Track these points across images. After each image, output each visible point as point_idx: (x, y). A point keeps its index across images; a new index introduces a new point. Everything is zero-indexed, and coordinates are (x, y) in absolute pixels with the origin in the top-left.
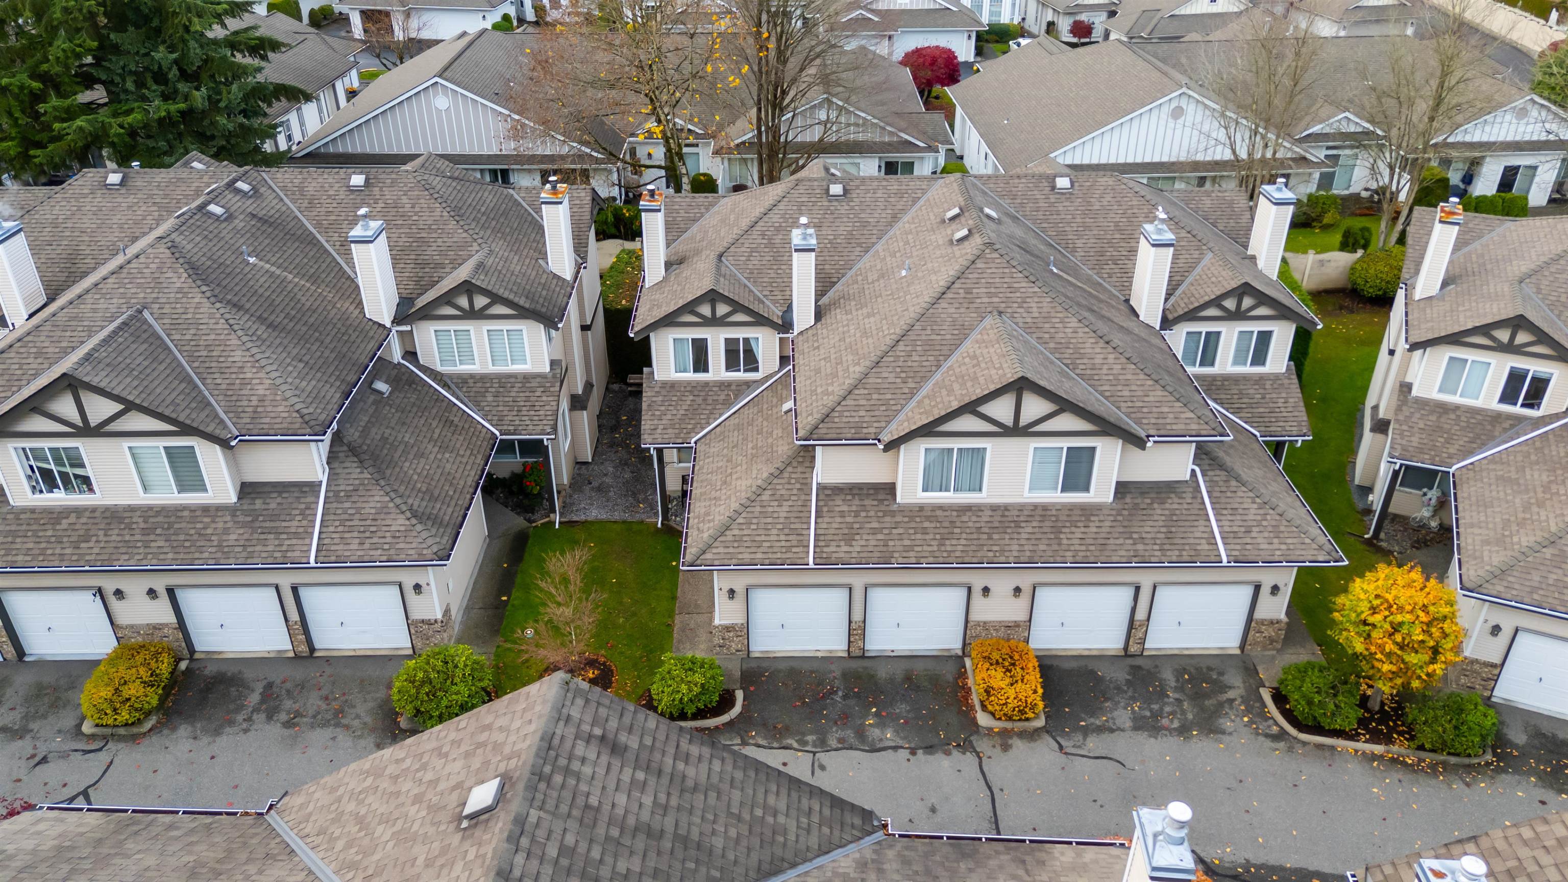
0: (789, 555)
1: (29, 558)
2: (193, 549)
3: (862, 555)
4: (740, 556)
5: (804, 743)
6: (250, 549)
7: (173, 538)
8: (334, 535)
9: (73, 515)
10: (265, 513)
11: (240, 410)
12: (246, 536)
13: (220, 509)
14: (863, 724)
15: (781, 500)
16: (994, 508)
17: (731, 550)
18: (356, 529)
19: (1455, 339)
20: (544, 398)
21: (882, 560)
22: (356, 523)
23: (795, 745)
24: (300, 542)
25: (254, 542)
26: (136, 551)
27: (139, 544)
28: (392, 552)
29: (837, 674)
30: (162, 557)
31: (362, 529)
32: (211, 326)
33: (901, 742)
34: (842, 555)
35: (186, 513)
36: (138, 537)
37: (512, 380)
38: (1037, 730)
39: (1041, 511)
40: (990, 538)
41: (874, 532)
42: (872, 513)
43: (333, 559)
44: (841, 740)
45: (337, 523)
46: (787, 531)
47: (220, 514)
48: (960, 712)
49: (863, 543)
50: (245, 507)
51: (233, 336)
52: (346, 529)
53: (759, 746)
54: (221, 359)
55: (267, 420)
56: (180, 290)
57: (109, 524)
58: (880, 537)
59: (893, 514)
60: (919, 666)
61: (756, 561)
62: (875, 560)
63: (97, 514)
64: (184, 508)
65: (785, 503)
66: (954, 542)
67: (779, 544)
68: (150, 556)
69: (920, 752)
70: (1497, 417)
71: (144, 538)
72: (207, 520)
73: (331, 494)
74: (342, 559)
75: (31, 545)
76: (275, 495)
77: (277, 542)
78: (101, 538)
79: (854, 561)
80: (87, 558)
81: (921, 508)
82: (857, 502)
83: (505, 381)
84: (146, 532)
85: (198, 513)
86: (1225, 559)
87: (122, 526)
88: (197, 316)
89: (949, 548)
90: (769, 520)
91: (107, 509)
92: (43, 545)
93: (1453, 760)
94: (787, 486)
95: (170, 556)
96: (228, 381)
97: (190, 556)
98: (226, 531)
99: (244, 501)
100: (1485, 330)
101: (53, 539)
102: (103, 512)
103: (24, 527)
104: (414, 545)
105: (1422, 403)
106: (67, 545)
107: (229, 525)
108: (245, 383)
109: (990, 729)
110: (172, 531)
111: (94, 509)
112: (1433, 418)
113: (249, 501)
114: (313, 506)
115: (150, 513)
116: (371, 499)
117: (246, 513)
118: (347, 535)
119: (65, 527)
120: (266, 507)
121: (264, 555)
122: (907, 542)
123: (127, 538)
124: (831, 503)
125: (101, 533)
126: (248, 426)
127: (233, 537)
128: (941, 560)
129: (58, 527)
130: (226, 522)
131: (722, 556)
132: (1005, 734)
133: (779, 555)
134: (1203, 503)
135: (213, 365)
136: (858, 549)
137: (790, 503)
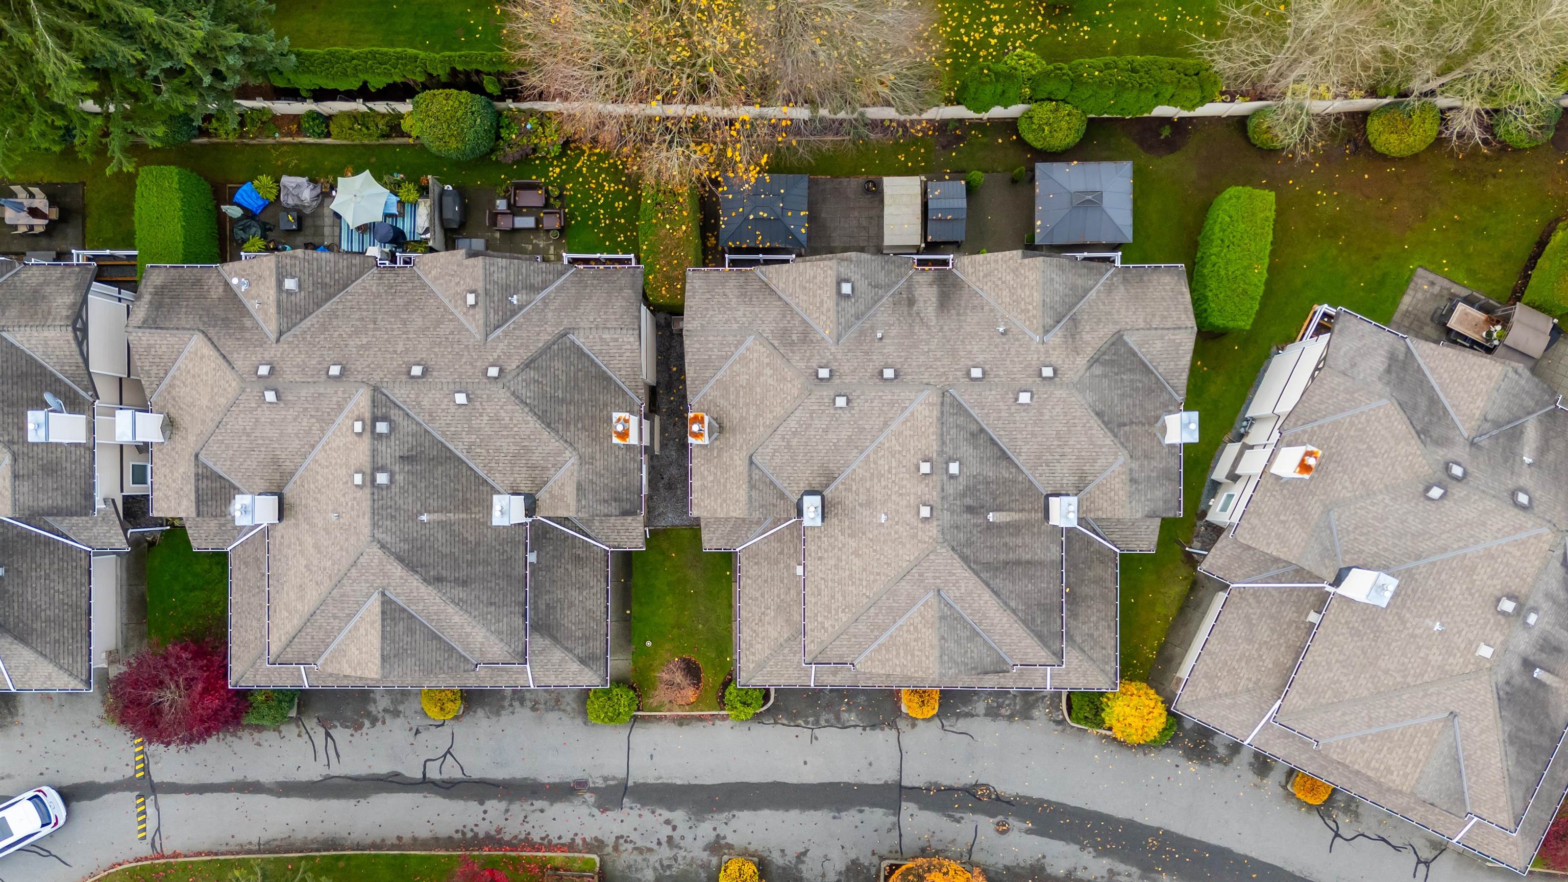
5: (807, 722)
14: (839, 710)
23: (803, 724)
33: (859, 723)
44: (827, 721)
48: (894, 706)
53: (783, 725)
69: (868, 728)
108: (468, 635)
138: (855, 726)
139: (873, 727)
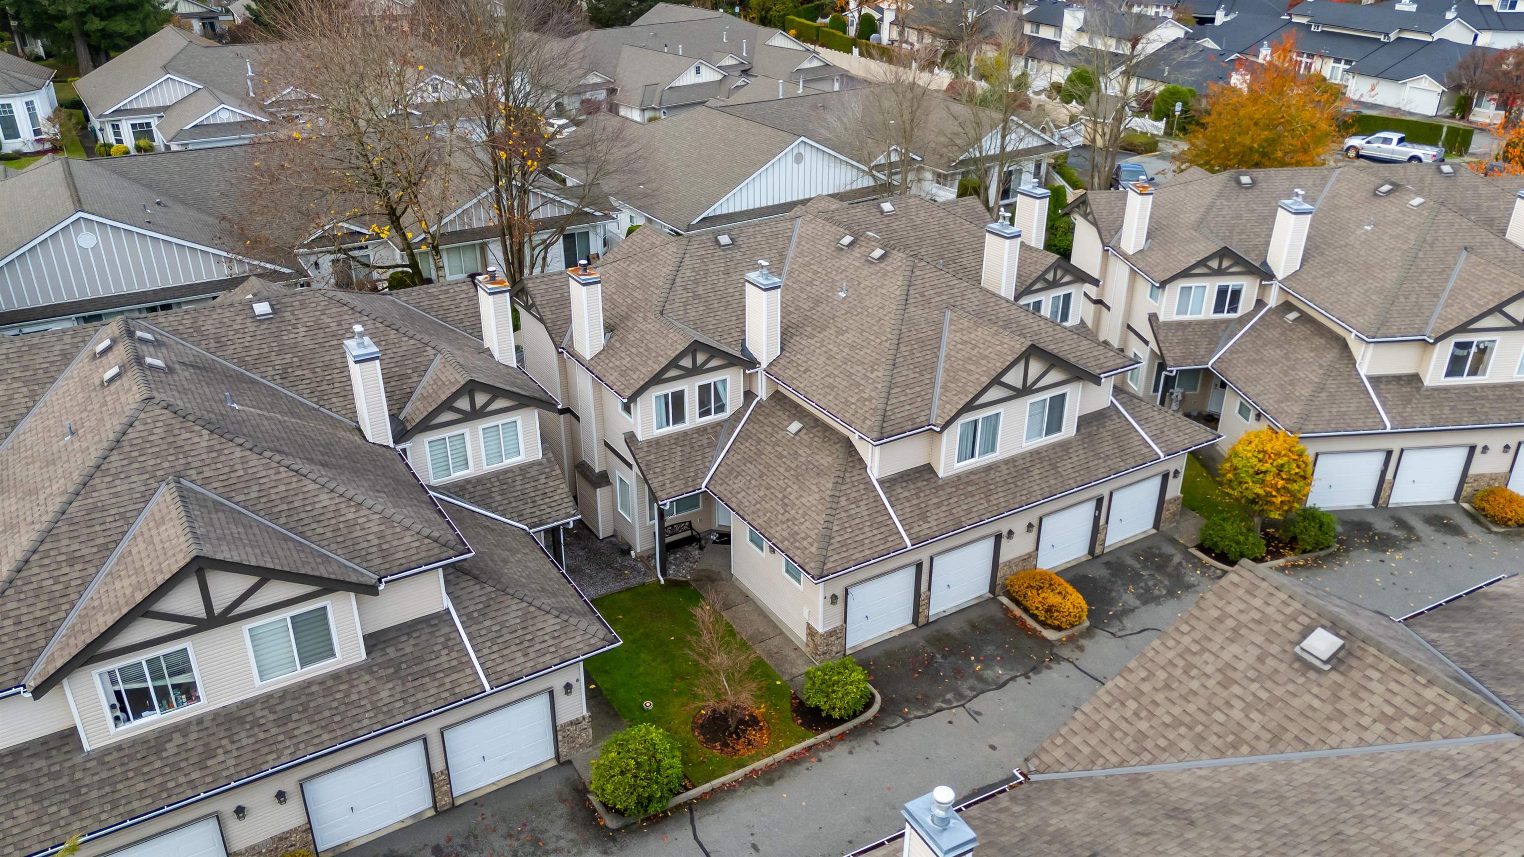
0: (889, 544)
1: (149, 801)
2: (347, 722)
3: (941, 527)
4: (854, 557)
5: (949, 702)
6: (411, 700)
7: (316, 718)
8: (493, 656)
9: (176, 736)
10: (404, 659)
11: (364, 553)
12: (399, 689)
13: (350, 671)
14: (975, 671)
15: (856, 502)
16: (1006, 462)
17: (844, 555)
18: (510, 643)
19: (1186, 274)
20: (551, 484)
21: (956, 527)
22: (508, 637)
23: (944, 706)
24: (461, 675)
25: (412, 691)
26: (280, 746)
27: (281, 738)
28: (561, 652)
29: (922, 643)
30: (316, 741)
31: (518, 641)
32: (274, 477)
33: (1014, 673)
34: (927, 532)
35: (315, 688)
36: (274, 731)
37: (510, 475)
38: (1088, 629)
39: (1036, 455)
40: (1016, 486)
41: (938, 505)
42: (928, 492)
43: (506, 679)
44: (972, 689)
45: (489, 644)
46: (875, 526)
47: (355, 676)
48: (1029, 637)
49: (935, 517)
50: (379, 660)
51: (306, 482)
52: (502, 646)
53: (919, 717)
54: (309, 508)
55: (401, 555)
56: (210, 448)
57: (229, 729)
58: (944, 508)
59: (942, 487)
60: (974, 615)
61: (868, 557)
62: (952, 528)
63: (206, 724)
64: (309, 683)
65: (861, 503)
66: (996, 496)
67: (875, 538)
68: (302, 746)
69: (1031, 674)
70: (1215, 324)
71: (282, 729)
72: (343, 687)
73: (464, 618)
74: (516, 676)
75: (142, 786)
76: (405, 638)
77: (436, 684)
78: (229, 747)
79: (937, 533)
80: (225, 774)
81: (959, 477)
82: (912, 486)
83: (503, 477)
84: (281, 721)
85: (330, 683)
86: (1162, 455)
87: (248, 726)
88: (250, 471)
89: (995, 502)
90: (857, 521)
91: (216, 715)
92: (158, 780)
93: (1322, 553)
94: (854, 489)
95: (326, 737)
96: (331, 528)
97: (349, 729)
98: (373, 691)
99: (374, 655)
100: (1203, 263)
101: (167, 770)
102: (214, 719)
103: (118, 770)
104: (579, 639)
105: (1169, 325)
106: (191, 769)
107: (373, 683)
108: (351, 525)
109: (1060, 640)
110: (311, 712)
111: (200, 720)
112: (1180, 333)
113: (379, 653)
114: (453, 635)
115: (272, 702)
116: (508, 610)
117: (385, 665)
118: (506, 652)
119: (175, 750)
120: (402, 653)
121: (431, 700)
122: (965, 507)
123: (262, 736)
124: (894, 493)
125: (225, 742)
126: (383, 567)
127: (384, 694)
128: (995, 513)
129: (164, 754)
130: (367, 682)
131: (840, 562)
132: (1071, 639)
133: (882, 547)
134: (1127, 420)
135: (303, 515)
136: (935, 523)
137: (865, 502)
138: (1013, 679)
139: (1035, 669)
